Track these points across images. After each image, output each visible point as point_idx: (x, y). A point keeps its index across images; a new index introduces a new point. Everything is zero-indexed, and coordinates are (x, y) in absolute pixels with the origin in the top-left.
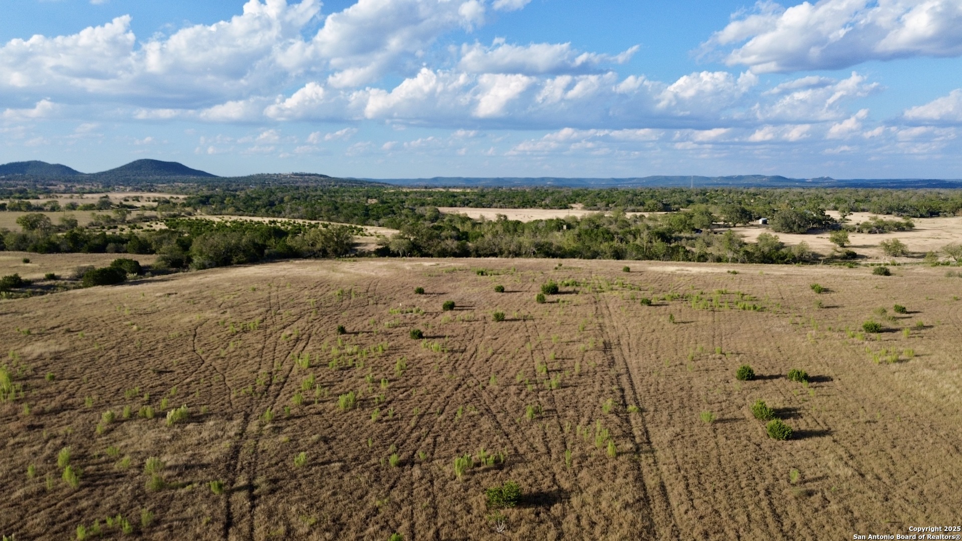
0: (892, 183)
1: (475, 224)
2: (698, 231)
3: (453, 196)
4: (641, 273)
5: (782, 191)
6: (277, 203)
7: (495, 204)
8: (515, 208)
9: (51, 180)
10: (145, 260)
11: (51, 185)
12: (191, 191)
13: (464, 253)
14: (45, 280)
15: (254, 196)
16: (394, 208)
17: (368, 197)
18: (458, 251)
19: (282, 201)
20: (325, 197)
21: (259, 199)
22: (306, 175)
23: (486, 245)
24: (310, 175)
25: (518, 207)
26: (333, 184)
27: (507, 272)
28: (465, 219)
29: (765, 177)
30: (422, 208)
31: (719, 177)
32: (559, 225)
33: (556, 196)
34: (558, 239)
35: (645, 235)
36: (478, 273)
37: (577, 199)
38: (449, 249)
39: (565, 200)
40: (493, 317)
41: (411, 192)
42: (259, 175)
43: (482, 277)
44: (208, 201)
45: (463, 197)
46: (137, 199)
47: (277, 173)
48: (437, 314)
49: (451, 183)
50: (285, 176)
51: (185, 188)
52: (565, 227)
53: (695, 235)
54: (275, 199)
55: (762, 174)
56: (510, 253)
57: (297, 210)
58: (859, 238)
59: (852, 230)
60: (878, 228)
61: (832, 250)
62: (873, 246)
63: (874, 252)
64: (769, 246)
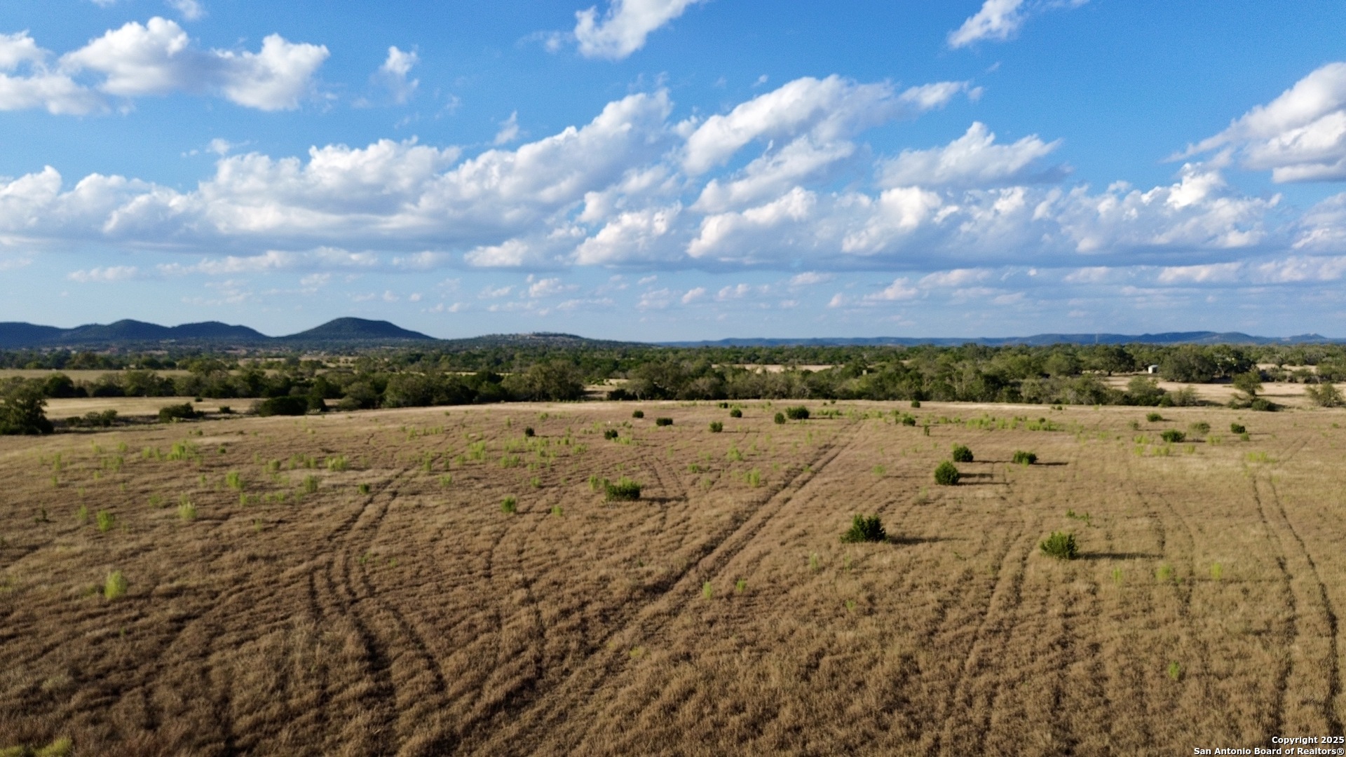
2: (1047, 376)
4: (934, 408)
7: (791, 361)
8: (815, 363)
9: (231, 344)
10: (332, 402)
14: (219, 413)
15: (478, 354)
18: (710, 394)
22: (551, 335)
24: (556, 335)
28: (742, 372)
29: (1215, 334)
30: (689, 363)
36: (721, 406)
40: (710, 428)
42: (489, 336)
44: (418, 359)
47: (513, 333)
48: (644, 427)
50: (523, 338)
52: (865, 372)
54: (503, 356)
58: (1286, 388)
59: (1281, 379)
60: (1321, 377)
61: (1232, 398)
62: (1300, 395)
63: (1298, 401)
64: (1140, 391)
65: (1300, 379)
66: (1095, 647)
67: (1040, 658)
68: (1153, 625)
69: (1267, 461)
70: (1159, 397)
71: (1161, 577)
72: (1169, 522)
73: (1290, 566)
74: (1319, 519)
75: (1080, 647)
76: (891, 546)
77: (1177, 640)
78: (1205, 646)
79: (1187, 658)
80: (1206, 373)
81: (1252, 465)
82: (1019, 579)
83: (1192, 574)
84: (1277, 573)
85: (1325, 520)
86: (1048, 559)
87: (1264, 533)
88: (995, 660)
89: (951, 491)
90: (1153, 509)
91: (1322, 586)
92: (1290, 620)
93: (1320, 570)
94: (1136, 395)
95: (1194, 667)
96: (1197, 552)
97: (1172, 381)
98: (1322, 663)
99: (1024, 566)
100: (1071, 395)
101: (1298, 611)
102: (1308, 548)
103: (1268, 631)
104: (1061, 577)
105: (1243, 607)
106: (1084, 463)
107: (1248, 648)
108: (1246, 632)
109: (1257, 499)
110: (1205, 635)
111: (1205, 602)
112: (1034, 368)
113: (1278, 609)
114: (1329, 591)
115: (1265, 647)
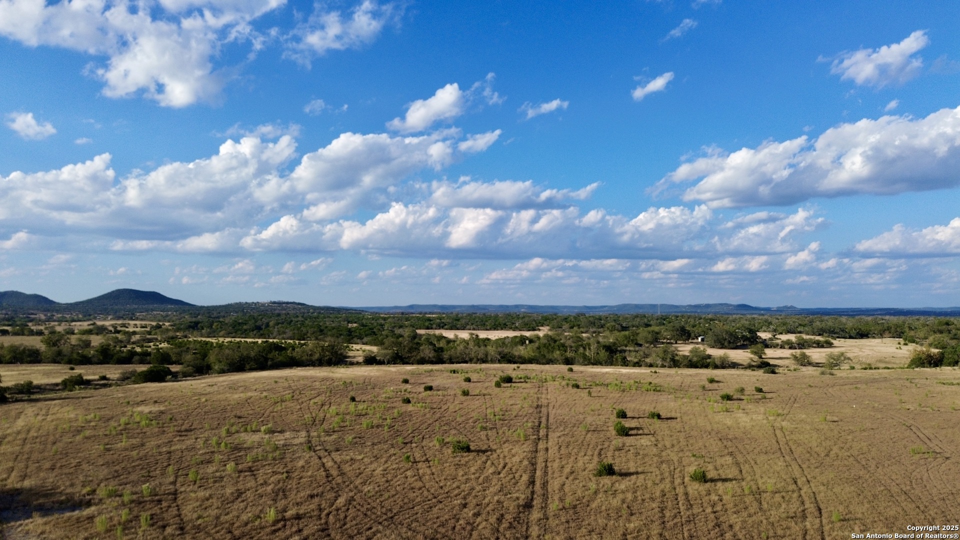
0: (852, 311)
1: (449, 341)
2: (641, 345)
3: (429, 320)
4: (582, 372)
5: (738, 316)
6: (263, 327)
7: (468, 327)
8: (487, 330)
9: (30, 309)
10: (174, 368)
11: (32, 314)
12: (174, 318)
13: (440, 361)
14: (98, 380)
15: (240, 321)
16: (375, 330)
17: (349, 322)
18: (434, 360)
19: (267, 325)
20: (307, 322)
21: (246, 324)
22: (284, 303)
23: (458, 354)
24: (288, 303)
25: (490, 329)
26: (311, 311)
27: (475, 371)
28: (441, 337)
29: (731, 305)
30: (401, 330)
31: (688, 306)
32: (522, 340)
33: (526, 320)
34: (521, 351)
35: (593, 347)
36: (451, 372)
37: (545, 322)
38: (427, 358)
39: (534, 323)
40: (461, 393)
41: (389, 318)
42: (237, 304)
43: (454, 375)
44: (197, 326)
45: (438, 321)
46: (124, 325)
47: (255, 301)
48: (420, 393)
49: (428, 310)
50: (263, 305)
51: (167, 316)
52: (527, 342)
53: (637, 349)
54: (261, 324)
55: (728, 302)
56: (478, 360)
57: (284, 333)
58: (779, 353)
59: (775, 346)
60: (798, 344)
61: (749, 361)
62: (787, 358)
63: (786, 362)
64: (697, 356)
65: (786, 346)
66: (731, 526)
67: (712, 532)
68: (750, 516)
69: (778, 415)
70: (708, 360)
71: (747, 492)
72: (740, 459)
73: (799, 483)
74: (808, 455)
75: (725, 527)
76: (619, 478)
77: (762, 522)
78: (773, 524)
79: (768, 530)
80: (733, 343)
81: (771, 418)
82: (686, 494)
83: (759, 489)
84: (794, 487)
85: (811, 455)
86: (694, 483)
87: (785, 464)
88: (695, 534)
89: (629, 440)
90: (730, 450)
91: (814, 493)
92: (803, 511)
93: (812, 485)
94: (695, 359)
95: (771, 533)
96: (758, 476)
97: (714, 348)
98: (818, 530)
99: (685, 487)
100: (658, 360)
101: (806, 507)
102: (805, 472)
103: (795, 517)
104: (705, 493)
105: (784, 506)
106: (685, 418)
107: (790, 524)
108: (788, 517)
109: (777, 442)
110: (771, 520)
111: (768, 503)
112: (632, 339)
113: (798, 506)
114: (817, 496)
115: (796, 524)
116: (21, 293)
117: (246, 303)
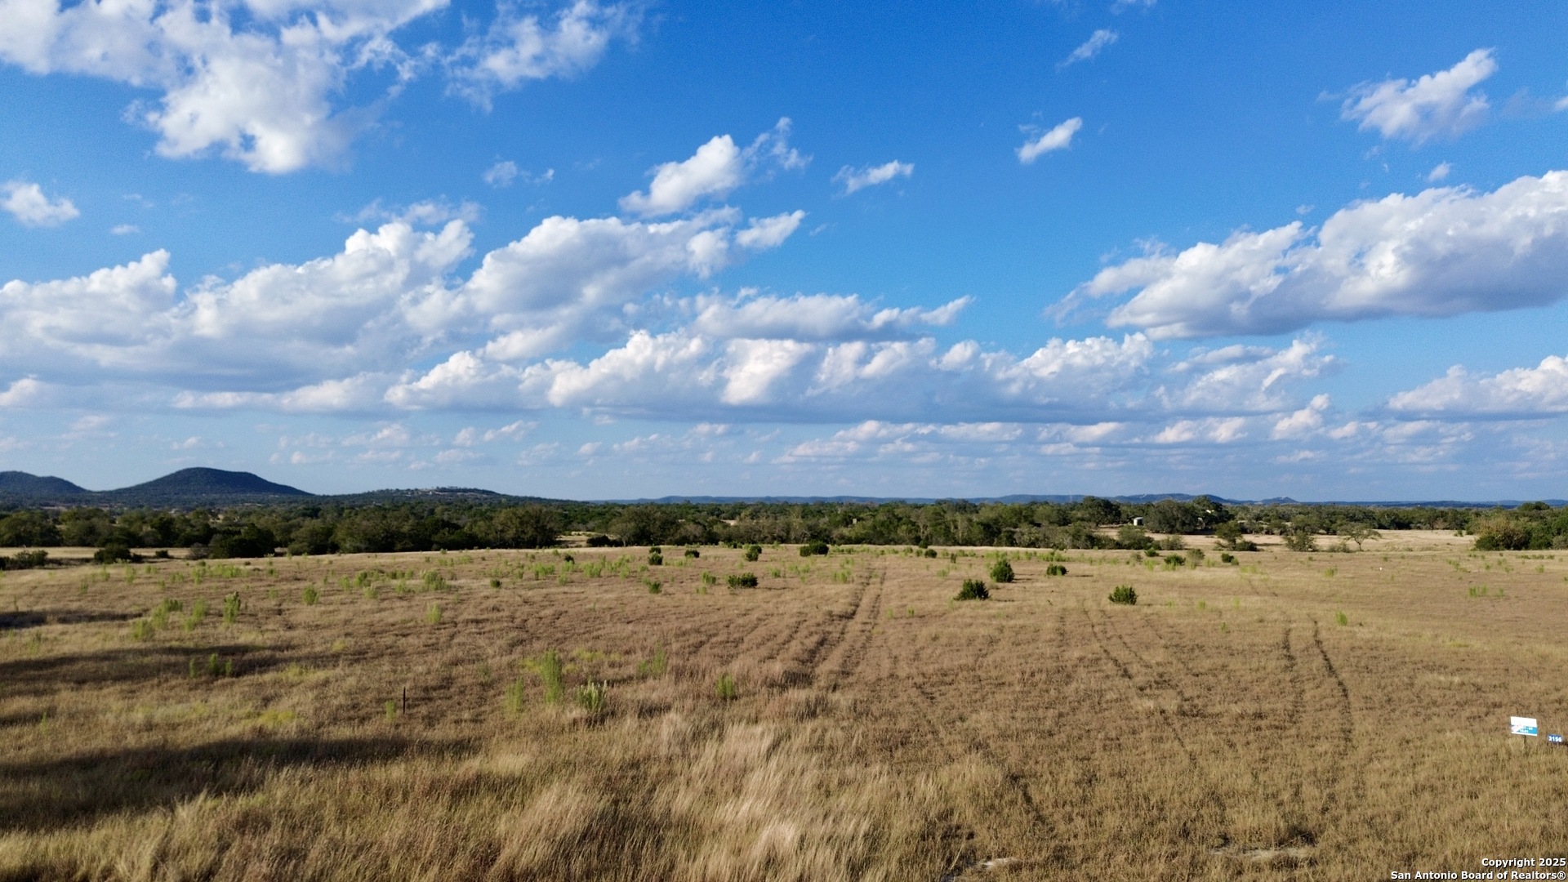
2: (1039, 525)
9: (44, 498)
11: (47, 505)
14: (154, 557)
22: (459, 490)
24: (465, 491)
29: (1188, 497)
31: (1118, 497)
32: (846, 518)
38: (691, 540)
42: (382, 491)
47: (412, 488)
50: (425, 493)
52: (855, 520)
55: (1185, 493)
56: (774, 539)
58: (1264, 538)
59: (1259, 531)
60: (1296, 530)
62: (1277, 544)
63: (1277, 549)
64: (1129, 539)
65: (1276, 531)
69: (1256, 573)
70: (1147, 543)
76: (996, 602)
80: (1189, 524)
81: (1245, 574)
82: (1102, 611)
89: (1013, 585)
94: (1126, 541)
97: (1158, 532)
100: (1068, 540)
101: (1293, 618)
104: (1131, 610)
106: (1106, 575)
112: (1025, 517)
116: (28, 476)
117: (397, 490)
